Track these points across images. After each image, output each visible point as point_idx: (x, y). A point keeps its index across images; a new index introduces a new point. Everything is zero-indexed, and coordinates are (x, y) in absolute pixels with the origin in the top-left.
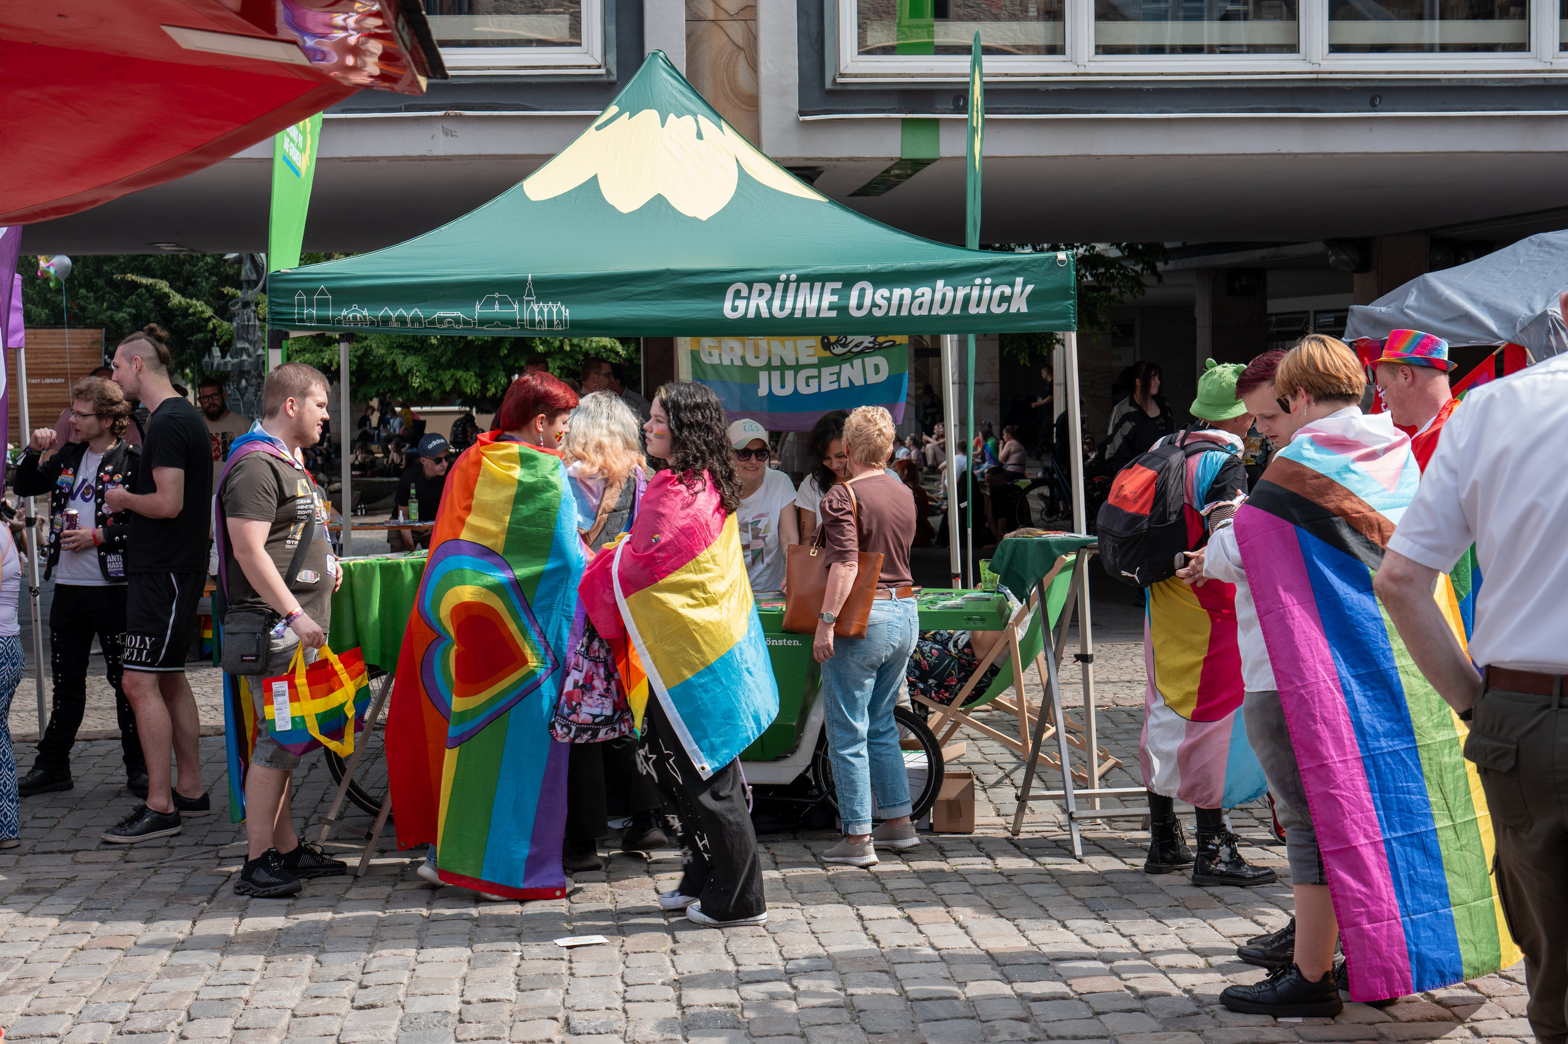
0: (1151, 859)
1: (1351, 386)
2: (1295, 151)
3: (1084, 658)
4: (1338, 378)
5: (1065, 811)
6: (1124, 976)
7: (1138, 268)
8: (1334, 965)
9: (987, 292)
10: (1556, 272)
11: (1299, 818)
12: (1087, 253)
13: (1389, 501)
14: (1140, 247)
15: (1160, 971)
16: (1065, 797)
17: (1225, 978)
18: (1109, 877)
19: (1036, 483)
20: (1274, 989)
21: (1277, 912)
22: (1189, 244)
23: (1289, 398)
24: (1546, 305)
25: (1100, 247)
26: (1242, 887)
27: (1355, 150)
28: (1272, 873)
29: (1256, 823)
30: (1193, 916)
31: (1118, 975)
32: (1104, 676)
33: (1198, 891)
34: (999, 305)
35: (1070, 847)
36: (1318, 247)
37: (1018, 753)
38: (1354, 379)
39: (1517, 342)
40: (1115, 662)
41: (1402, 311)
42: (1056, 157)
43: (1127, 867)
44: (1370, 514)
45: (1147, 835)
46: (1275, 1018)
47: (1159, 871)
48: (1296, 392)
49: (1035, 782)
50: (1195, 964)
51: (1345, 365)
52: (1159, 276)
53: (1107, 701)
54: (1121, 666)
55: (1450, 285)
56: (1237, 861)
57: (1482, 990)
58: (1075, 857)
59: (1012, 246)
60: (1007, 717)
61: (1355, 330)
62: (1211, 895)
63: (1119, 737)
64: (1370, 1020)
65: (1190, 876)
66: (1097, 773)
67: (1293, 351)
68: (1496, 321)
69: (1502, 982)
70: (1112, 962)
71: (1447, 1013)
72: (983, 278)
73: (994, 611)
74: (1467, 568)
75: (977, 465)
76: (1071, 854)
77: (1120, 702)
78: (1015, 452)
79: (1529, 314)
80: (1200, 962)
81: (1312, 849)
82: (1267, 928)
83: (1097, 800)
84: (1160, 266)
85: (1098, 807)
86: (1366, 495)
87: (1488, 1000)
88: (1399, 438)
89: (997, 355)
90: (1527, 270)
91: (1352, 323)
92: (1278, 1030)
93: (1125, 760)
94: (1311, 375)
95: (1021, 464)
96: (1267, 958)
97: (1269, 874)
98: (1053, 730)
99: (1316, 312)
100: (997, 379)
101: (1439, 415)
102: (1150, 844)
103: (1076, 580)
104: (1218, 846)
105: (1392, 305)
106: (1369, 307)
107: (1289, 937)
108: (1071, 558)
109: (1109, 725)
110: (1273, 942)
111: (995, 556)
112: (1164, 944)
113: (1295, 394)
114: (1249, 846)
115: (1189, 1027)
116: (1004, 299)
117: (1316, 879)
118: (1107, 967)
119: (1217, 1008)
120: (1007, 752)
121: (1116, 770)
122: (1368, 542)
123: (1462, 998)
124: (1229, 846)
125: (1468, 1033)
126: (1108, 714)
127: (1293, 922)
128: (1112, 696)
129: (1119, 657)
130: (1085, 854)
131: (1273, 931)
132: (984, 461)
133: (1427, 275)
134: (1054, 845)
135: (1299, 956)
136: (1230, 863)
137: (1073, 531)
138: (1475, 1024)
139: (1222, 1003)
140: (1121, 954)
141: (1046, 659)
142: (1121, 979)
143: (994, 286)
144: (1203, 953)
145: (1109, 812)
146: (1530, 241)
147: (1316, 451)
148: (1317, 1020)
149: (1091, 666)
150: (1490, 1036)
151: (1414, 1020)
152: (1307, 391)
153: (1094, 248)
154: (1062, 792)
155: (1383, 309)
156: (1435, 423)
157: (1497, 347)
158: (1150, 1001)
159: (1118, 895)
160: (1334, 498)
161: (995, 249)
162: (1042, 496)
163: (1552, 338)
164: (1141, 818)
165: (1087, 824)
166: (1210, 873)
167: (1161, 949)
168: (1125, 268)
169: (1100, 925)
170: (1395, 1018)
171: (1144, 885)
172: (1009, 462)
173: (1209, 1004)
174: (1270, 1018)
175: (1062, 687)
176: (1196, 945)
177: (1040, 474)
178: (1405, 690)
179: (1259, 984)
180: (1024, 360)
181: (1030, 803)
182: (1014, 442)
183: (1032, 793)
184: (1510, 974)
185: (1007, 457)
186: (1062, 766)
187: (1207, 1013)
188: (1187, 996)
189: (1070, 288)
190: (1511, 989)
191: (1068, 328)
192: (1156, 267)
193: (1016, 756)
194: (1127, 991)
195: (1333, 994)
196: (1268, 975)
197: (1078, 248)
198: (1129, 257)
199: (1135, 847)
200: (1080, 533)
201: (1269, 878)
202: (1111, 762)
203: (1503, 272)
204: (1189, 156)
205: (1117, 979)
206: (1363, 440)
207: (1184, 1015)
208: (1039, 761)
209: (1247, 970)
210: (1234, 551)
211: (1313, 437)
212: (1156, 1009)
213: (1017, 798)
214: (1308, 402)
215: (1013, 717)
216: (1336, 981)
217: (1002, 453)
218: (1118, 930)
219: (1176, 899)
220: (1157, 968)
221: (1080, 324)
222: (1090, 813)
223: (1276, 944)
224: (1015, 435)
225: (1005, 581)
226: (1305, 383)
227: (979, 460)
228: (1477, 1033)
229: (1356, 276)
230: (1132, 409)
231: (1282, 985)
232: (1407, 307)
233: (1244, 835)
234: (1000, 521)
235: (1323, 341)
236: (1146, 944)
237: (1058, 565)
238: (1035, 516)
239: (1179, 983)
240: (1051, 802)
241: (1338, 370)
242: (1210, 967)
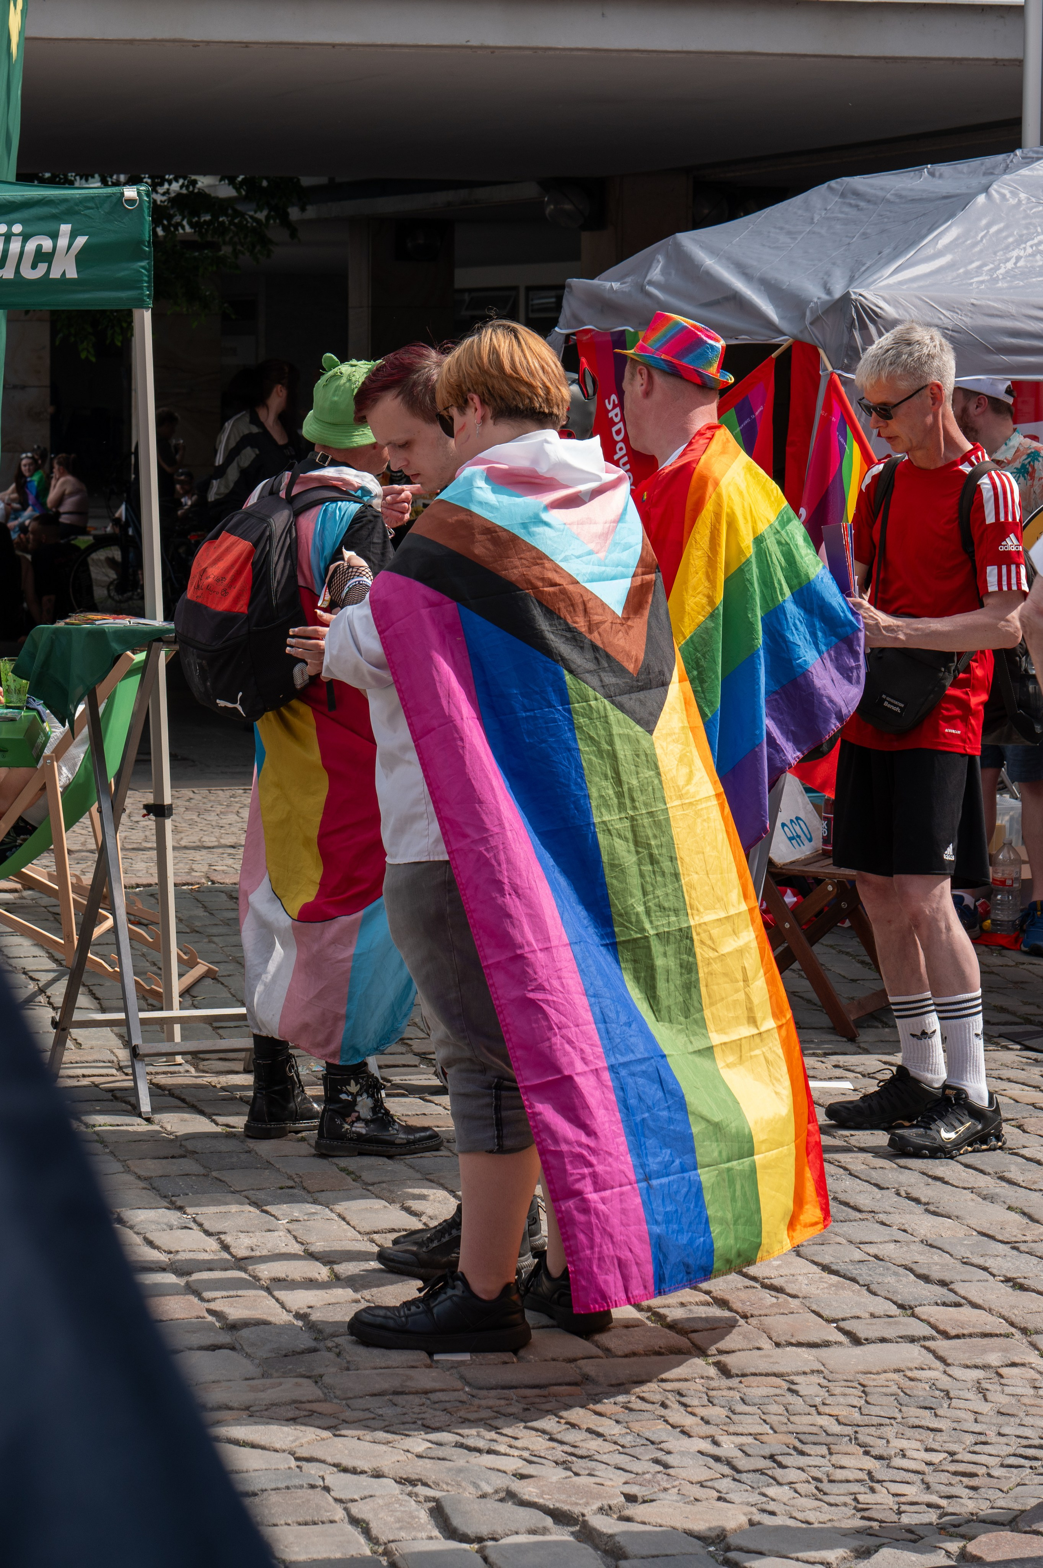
0: (254, 1117)
1: (548, 401)
2: (491, 43)
3: (159, 811)
4: (530, 386)
5: (127, 1042)
6: (207, 1295)
7: (261, 216)
8: (518, 1272)
9: (15, 246)
10: (865, 236)
11: (467, 1054)
12: (184, 191)
13: (597, 569)
14: (265, 183)
15: (262, 1288)
16: (126, 1023)
17: (358, 1296)
18: (189, 1145)
19: (102, 542)
20: (429, 1310)
21: (441, 1194)
22: (338, 180)
23: (454, 412)
24: (849, 286)
25: (204, 182)
26: (390, 1157)
27: (580, 45)
28: (435, 1136)
29: (415, 1060)
30: (315, 1202)
31: (198, 1294)
32: (195, 838)
33: (323, 1163)
34: (34, 266)
35: (133, 1100)
36: (529, 191)
37: (59, 956)
38: (553, 390)
39: (807, 339)
40: (212, 817)
41: (642, 289)
42: (131, 42)
43: (219, 1129)
44: (571, 588)
45: (248, 1079)
46: (431, 1354)
47: (266, 1135)
48: (466, 402)
49: (83, 1000)
50: (314, 1275)
51: (543, 368)
52: (292, 229)
53: (198, 876)
54: (222, 822)
55: (713, 252)
56: (383, 1118)
57: (735, 1307)
58: (140, 1115)
59: (71, 176)
60: (46, 900)
61: (575, 317)
62: (343, 1170)
63: (214, 930)
64: (570, 1354)
65: (313, 1142)
66: (177, 986)
67: (467, 342)
68: (776, 306)
69: (766, 1294)
70: (189, 1274)
71: (682, 1341)
72: (10, 224)
73: (21, 737)
74: (716, 673)
75: (17, 513)
76: (135, 1110)
77: (217, 878)
78: (71, 494)
79: (825, 297)
80: (322, 1272)
81: (487, 1100)
82: (424, 1219)
83: (177, 1028)
84: (294, 213)
85: (178, 1038)
86: (565, 559)
87: (742, 1322)
88: (612, 477)
89: (47, 343)
90: (823, 231)
91: (570, 305)
92: (434, 1373)
93: (223, 966)
94: (492, 376)
95: (80, 511)
96: (422, 1263)
97: (430, 1137)
98: (109, 923)
99: (529, 289)
100: (46, 381)
101: (690, 444)
102: (251, 1093)
103: (147, 690)
104: (354, 1096)
105: (629, 279)
106: (596, 282)
107: (454, 1232)
108: (141, 657)
109: (201, 912)
110: (430, 1240)
111: (22, 652)
112: (269, 1245)
113: (463, 405)
114: (403, 1095)
115: (302, 1370)
116: (41, 257)
117: (493, 1144)
118: (181, 1281)
119: (345, 1341)
120: (43, 954)
121: (208, 981)
122: (570, 629)
123: (707, 1319)
124: (371, 1096)
125: (712, 1371)
126: (200, 897)
127: (459, 1208)
128: (205, 868)
129: (219, 809)
130: (155, 1109)
131: (433, 1224)
132: (24, 509)
133: (680, 236)
134: (109, 1096)
135: (465, 1261)
136: (372, 1121)
137: (142, 615)
138: (723, 1358)
139: (352, 1334)
140: (204, 1261)
141: (100, 811)
142: (202, 1299)
143: (26, 237)
144: (327, 1259)
145: (193, 1045)
146: (830, 188)
147: (494, 491)
148: (491, 1357)
149: (168, 823)
150: (744, 1375)
151: (634, 1354)
152: (483, 402)
153: (194, 183)
154: (122, 1016)
155: (616, 285)
156: (683, 454)
157: (778, 346)
158: (245, 1333)
159: (202, 1171)
160: (517, 563)
161: (43, 182)
162: (111, 562)
163: (857, 334)
164: (242, 1055)
165: (160, 1066)
166: (342, 1137)
167: (265, 1252)
168: (242, 215)
169: (173, 1217)
170: (607, 1351)
171: (244, 1157)
172: (62, 510)
173: (333, 1335)
174: (422, 1355)
175: (131, 854)
176: (318, 1246)
177: (109, 529)
178: (605, 858)
179: (407, 1304)
180: (86, 352)
181: (75, 1032)
182: (69, 478)
183: (77, 1016)
184: (776, 1282)
185: (60, 500)
186: (121, 975)
187: (329, 1349)
188: (300, 1323)
189: (142, 242)
190: (777, 1305)
191: (142, 305)
192: (287, 214)
193: (56, 961)
194: (210, 1318)
195: (515, 1316)
196: (420, 1290)
197: (170, 183)
198: (247, 199)
199: (233, 1099)
200: (154, 618)
201: (431, 1143)
202: (201, 969)
203: (789, 233)
204: (334, 46)
205: (195, 1300)
206: (561, 476)
207: (295, 1353)
208: (88, 967)
209: (392, 1283)
210: (372, 643)
211: (489, 469)
212: (253, 1345)
213: (55, 1024)
214: (483, 419)
215: (53, 901)
216: (522, 1297)
217: (53, 495)
218: (200, 1225)
219: (290, 1178)
220: (255, 1282)
221: (158, 296)
222: (165, 1047)
223: (435, 1244)
224: (70, 468)
225: (36, 691)
226: (481, 388)
227: (16, 505)
228: (724, 1371)
229: (586, 238)
230: (255, 430)
231: (440, 1306)
232: (650, 283)
233: (397, 1080)
234: (45, 599)
235: (514, 332)
236: (241, 1246)
237: (120, 667)
238: (99, 593)
239: (288, 1304)
240: (107, 1031)
241: (532, 374)
242: (337, 1280)
